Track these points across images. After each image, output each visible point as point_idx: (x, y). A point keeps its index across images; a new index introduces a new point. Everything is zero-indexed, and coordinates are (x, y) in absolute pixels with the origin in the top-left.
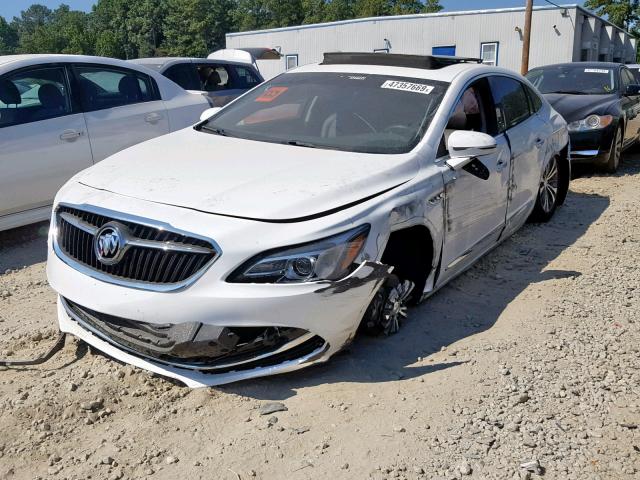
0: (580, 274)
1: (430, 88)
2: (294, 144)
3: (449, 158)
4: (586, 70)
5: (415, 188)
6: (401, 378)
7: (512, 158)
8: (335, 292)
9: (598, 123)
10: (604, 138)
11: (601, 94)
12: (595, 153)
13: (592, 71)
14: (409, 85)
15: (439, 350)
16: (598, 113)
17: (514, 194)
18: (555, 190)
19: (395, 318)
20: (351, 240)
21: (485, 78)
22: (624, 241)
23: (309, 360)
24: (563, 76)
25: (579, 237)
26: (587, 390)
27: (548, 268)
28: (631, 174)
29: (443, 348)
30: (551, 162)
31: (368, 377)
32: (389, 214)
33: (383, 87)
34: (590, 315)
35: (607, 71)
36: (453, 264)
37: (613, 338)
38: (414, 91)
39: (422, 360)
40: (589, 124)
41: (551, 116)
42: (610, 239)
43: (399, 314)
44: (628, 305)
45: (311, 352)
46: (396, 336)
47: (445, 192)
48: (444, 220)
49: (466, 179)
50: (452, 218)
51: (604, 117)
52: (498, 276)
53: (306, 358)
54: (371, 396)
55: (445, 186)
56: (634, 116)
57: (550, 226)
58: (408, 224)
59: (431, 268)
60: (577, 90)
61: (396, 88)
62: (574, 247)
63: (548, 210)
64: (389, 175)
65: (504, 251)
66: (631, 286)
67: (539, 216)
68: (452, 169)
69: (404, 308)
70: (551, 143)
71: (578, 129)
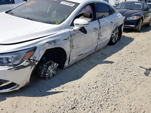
0: (114, 62)
1: (74, 5)
2: (28, 19)
3: (74, 27)
4: (135, 3)
5: (58, 36)
6: (42, 96)
7: (100, 27)
8: (15, 70)
9: (135, 18)
10: (137, 22)
11: (138, 10)
12: (134, 26)
13: (137, 4)
14: (68, 3)
15: (60, 86)
16: (136, 15)
17: (100, 37)
18: (117, 36)
19: (51, 74)
20: (28, 52)
21: (94, 3)
22: (131, 53)
23: (11, 89)
24: (129, 5)
25: (119, 50)
26: (95, 106)
27: (106, 60)
28: (143, 32)
29: (61, 85)
30: (116, 28)
31: (33, 95)
32: (45, 44)
33: (60, 3)
34: (110, 77)
35: (141, 4)
36: (74, 58)
37: (112, 86)
38: (69, 5)
39: (53, 89)
40: (133, 18)
41: (118, 15)
42: (128, 52)
43: (53, 73)
44: (123, 74)
45: (12, 87)
46: (51, 80)
47: (71, 37)
48: (71, 45)
49: (80, 33)
50: (73, 45)
51: (137, 17)
52: (91, 61)
53: (10, 89)
54: (28, 102)
55: (71, 35)
56: (148, 16)
57: (114, 46)
58: (53, 47)
59: (66, 59)
60: (132, 9)
61: (64, 4)
62: (116, 54)
63: (114, 42)
64: (49, 31)
65: (97, 53)
66: (127, 68)
67: (111, 43)
68: (74, 30)
69: (55, 71)
70: (116, 23)
71: (130, 19)
